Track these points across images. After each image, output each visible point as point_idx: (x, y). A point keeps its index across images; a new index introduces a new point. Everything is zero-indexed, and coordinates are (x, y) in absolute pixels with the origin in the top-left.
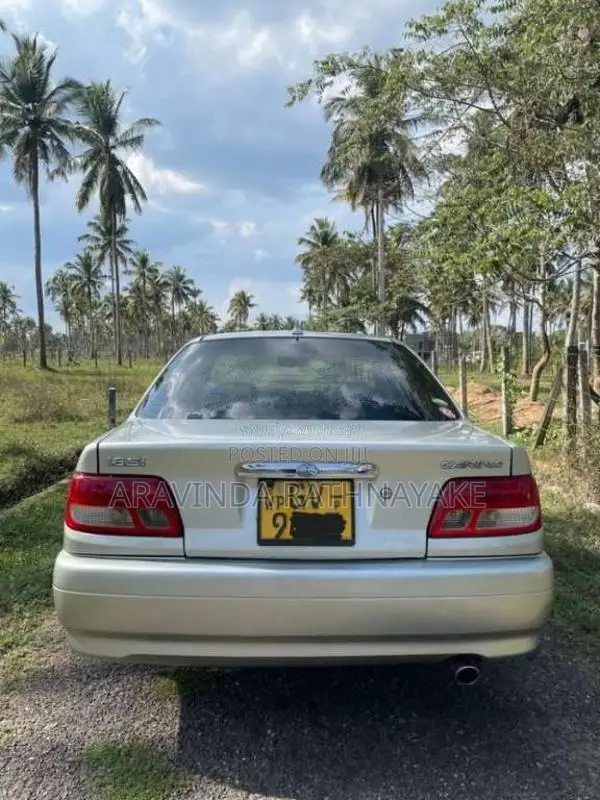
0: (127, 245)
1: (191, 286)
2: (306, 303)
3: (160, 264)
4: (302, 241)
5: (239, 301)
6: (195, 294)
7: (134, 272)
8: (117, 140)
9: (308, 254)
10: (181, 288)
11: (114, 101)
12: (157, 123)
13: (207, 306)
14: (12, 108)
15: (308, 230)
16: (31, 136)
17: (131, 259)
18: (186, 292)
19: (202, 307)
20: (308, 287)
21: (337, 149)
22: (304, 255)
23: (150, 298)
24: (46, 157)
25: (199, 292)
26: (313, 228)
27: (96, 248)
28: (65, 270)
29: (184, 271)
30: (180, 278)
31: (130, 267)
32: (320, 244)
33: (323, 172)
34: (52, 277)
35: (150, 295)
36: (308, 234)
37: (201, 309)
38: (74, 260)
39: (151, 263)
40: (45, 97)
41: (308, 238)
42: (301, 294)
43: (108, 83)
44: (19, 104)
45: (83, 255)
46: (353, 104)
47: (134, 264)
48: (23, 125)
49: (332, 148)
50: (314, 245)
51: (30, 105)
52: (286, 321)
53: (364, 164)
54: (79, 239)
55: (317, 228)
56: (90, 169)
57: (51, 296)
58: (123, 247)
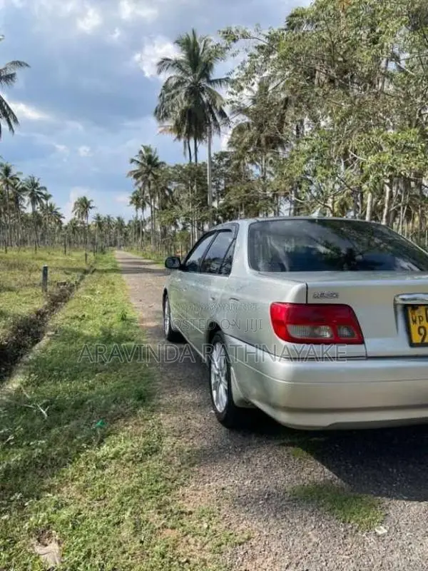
1: (44, 192)
2: (133, 207)
3: (21, 173)
4: (132, 161)
5: (82, 204)
6: (47, 197)
9: (137, 171)
12: (26, 64)
13: (55, 208)
15: (138, 154)
18: (39, 196)
19: (51, 208)
21: (166, 96)
22: (134, 171)
23: (11, 200)
25: (50, 196)
26: (141, 152)
29: (39, 179)
30: (35, 185)
32: (146, 164)
33: (156, 112)
35: (11, 197)
36: (137, 156)
37: (50, 210)
39: (13, 172)
41: (137, 159)
42: (131, 200)
46: (177, 64)
49: (161, 95)
50: (142, 165)
52: (116, 219)
53: (186, 108)
55: (144, 152)
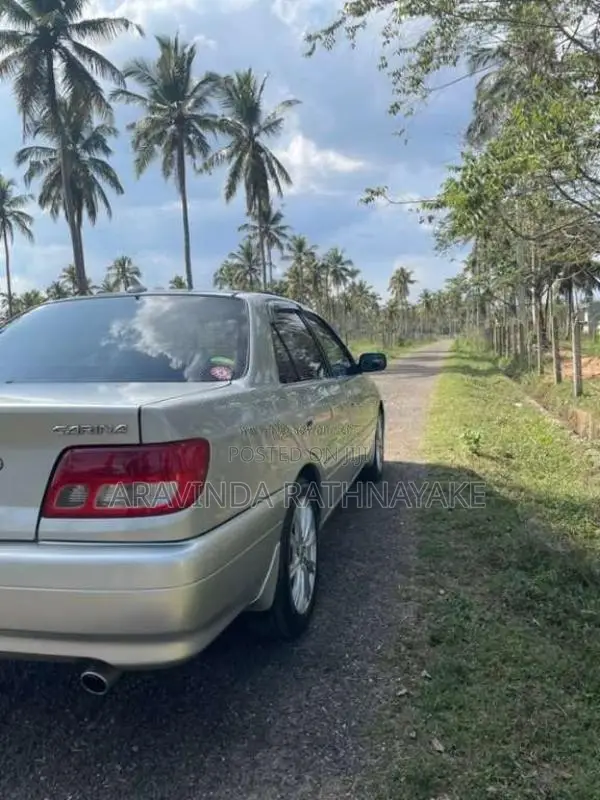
0: (283, 232)
1: (349, 268)
3: (316, 247)
5: (399, 278)
6: (353, 274)
7: (292, 257)
8: (260, 128)
10: (338, 268)
11: (255, 89)
12: (298, 102)
13: (367, 286)
14: (161, 110)
16: (177, 134)
17: (288, 245)
18: (344, 273)
19: (361, 287)
20: (472, 258)
23: (308, 282)
24: (191, 153)
25: (358, 272)
27: (254, 237)
28: (230, 261)
29: (342, 252)
30: (338, 260)
31: (286, 252)
33: (469, 131)
34: (219, 268)
35: (308, 278)
37: (360, 290)
38: (236, 250)
39: (307, 247)
40: (188, 94)
42: (464, 266)
43: (250, 70)
44: (165, 105)
45: (244, 245)
47: (290, 249)
48: (169, 124)
49: (477, 104)
51: (175, 104)
54: (239, 229)
56: (235, 159)
57: (218, 286)
58: (278, 233)
